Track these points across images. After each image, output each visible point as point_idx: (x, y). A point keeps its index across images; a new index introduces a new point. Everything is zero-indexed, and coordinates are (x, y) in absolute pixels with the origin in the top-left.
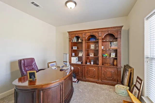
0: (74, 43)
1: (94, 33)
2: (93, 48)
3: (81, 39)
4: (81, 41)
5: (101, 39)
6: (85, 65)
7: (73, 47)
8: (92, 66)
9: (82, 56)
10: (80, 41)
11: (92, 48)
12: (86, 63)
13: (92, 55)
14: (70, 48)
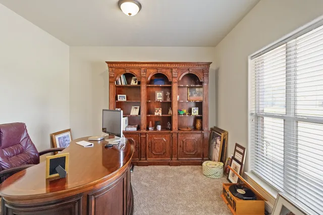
0: (121, 87)
1: (164, 70)
2: (161, 98)
3: (135, 80)
4: (137, 84)
5: (176, 82)
6: (146, 133)
7: (118, 95)
8: (159, 133)
9: (137, 114)
10: (133, 83)
11: (158, 98)
12: (148, 129)
13: (158, 111)
14: (113, 99)
